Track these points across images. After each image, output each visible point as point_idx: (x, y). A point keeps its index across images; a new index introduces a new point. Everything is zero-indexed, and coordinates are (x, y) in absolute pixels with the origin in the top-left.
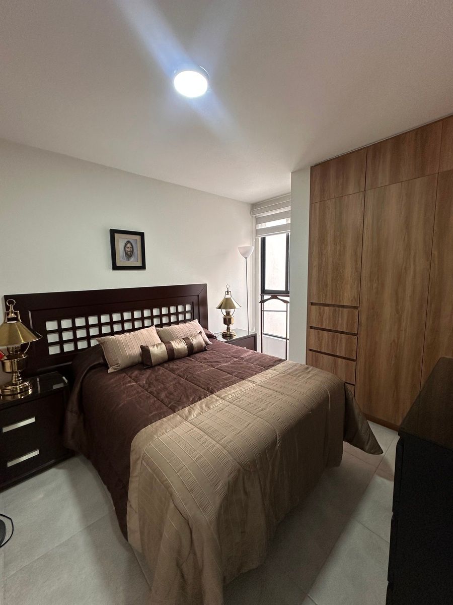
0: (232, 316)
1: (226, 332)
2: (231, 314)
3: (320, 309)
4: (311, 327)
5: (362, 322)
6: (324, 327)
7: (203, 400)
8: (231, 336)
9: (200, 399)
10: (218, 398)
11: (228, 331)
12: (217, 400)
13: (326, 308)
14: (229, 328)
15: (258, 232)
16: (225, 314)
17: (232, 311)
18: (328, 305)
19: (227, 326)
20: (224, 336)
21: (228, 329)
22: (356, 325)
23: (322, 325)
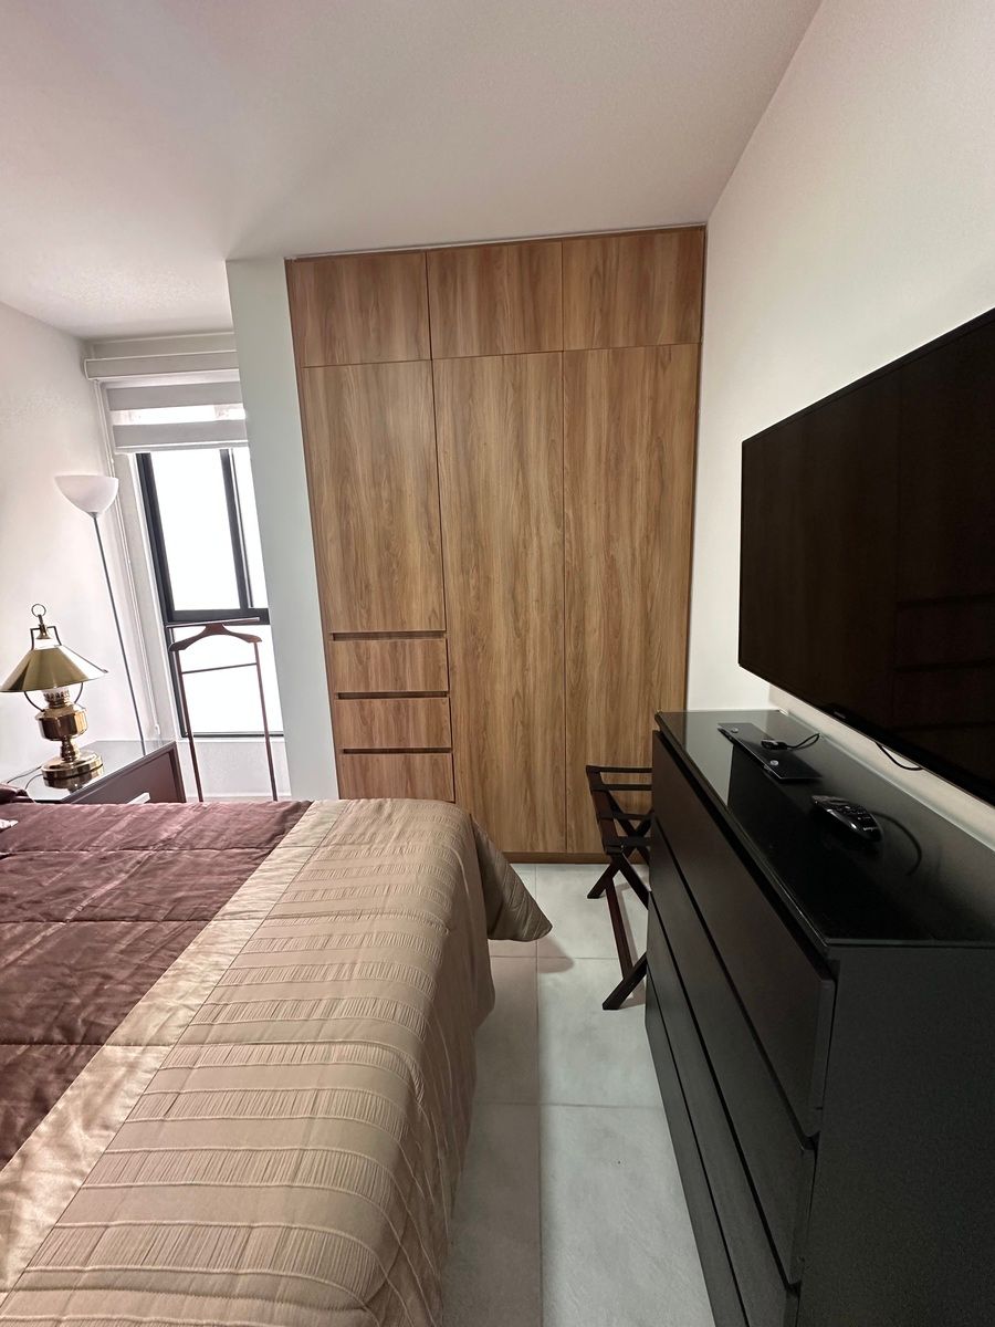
0: (76, 708)
1: (60, 762)
2: (69, 700)
3: (357, 646)
4: (341, 696)
5: (456, 664)
6: (373, 689)
7: (60, 1105)
8: (84, 772)
9: (42, 1106)
10: (133, 1053)
11: (67, 760)
12: (132, 1067)
13: (373, 643)
14: (71, 748)
15: (121, 435)
16: (44, 705)
17: (71, 692)
18: (375, 636)
19: (59, 744)
20: (54, 778)
21: (68, 752)
22: (444, 673)
23: (367, 685)
